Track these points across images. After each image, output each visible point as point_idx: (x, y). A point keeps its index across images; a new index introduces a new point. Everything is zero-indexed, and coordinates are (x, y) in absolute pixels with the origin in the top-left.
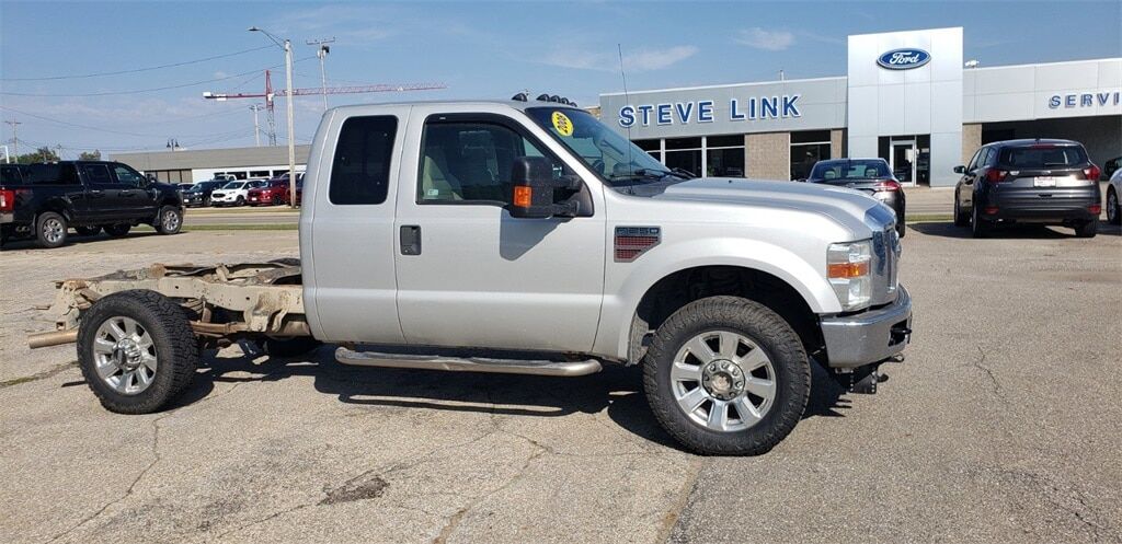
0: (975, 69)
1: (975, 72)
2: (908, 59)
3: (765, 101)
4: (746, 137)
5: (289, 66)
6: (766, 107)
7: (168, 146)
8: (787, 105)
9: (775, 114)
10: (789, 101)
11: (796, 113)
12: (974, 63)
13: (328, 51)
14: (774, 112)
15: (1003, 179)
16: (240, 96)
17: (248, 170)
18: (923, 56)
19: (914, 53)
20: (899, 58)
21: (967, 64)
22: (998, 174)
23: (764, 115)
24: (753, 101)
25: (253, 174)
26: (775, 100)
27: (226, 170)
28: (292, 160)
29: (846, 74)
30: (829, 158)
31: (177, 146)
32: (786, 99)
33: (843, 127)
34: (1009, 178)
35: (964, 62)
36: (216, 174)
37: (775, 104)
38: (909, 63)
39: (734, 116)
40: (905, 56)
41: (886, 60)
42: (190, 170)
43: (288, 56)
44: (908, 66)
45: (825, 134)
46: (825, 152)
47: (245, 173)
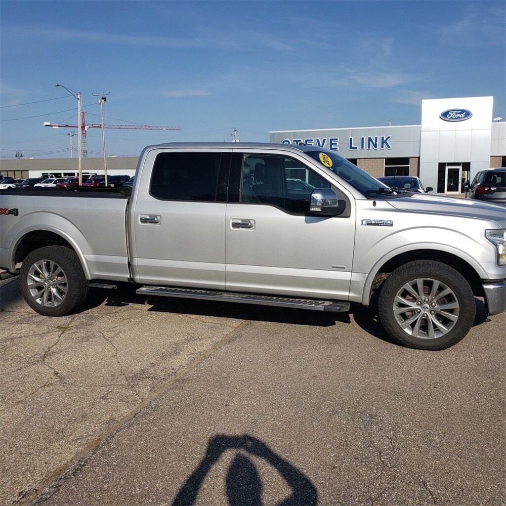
0: (500, 123)
1: (499, 124)
2: (458, 115)
3: (370, 139)
4: (358, 160)
5: (79, 109)
6: (371, 142)
7: (16, 156)
8: (384, 142)
9: (376, 147)
10: (384, 139)
11: (389, 147)
12: (499, 119)
13: (105, 101)
14: (375, 146)
15: (487, 192)
16: (67, 126)
17: (62, 172)
18: (467, 114)
19: (462, 111)
20: (452, 114)
21: (495, 119)
22: (484, 189)
23: (369, 147)
24: (363, 139)
25: (65, 174)
26: (376, 138)
27: (49, 172)
28: (80, 167)
29: (421, 124)
30: (408, 175)
31: (21, 156)
32: (383, 138)
33: (418, 156)
34: (490, 191)
35: (493, 118)
36: (43, 174)
37: (376, 141)
38: (459, 117)
39: (351, 147)
40: (456, 113)
41: (445, 115)
42: (28, 171)
43: (79, 102)
44: (458, 119)
45: (406, 160)
46: (406, 171)
47: (60, 174)
